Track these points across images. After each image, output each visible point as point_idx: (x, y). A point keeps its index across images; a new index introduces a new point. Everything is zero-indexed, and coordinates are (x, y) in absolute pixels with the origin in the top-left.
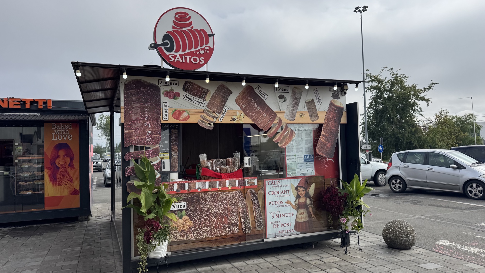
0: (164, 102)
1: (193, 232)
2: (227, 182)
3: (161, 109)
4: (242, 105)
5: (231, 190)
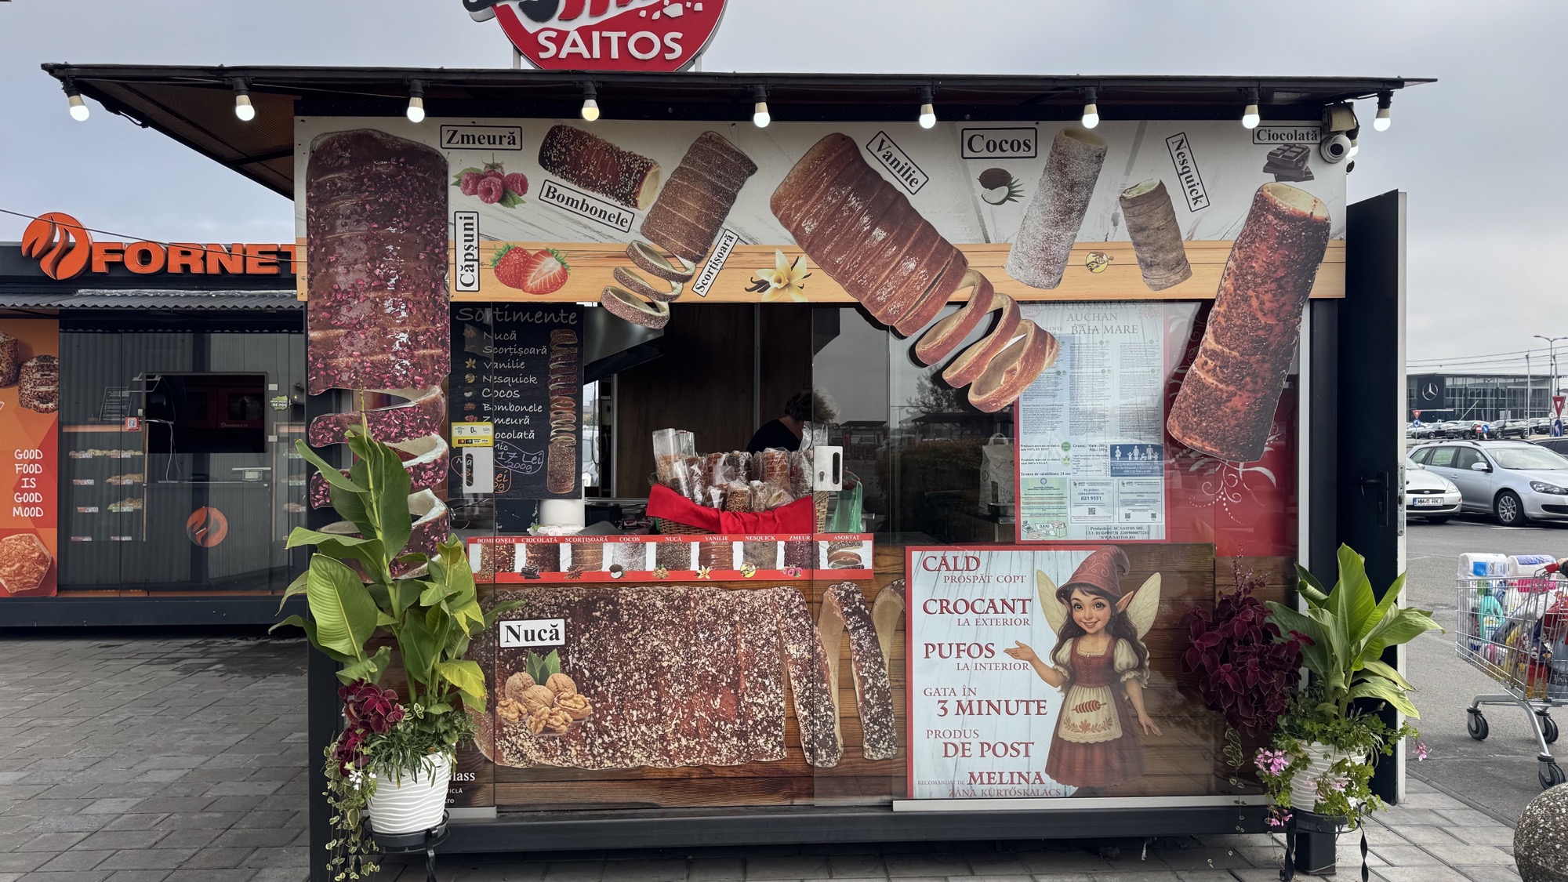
0: (464, 215)
1: (589, 741)
2: (738, 547)
3: (451, 245)
4: (801, 222)
5: (754, 584)
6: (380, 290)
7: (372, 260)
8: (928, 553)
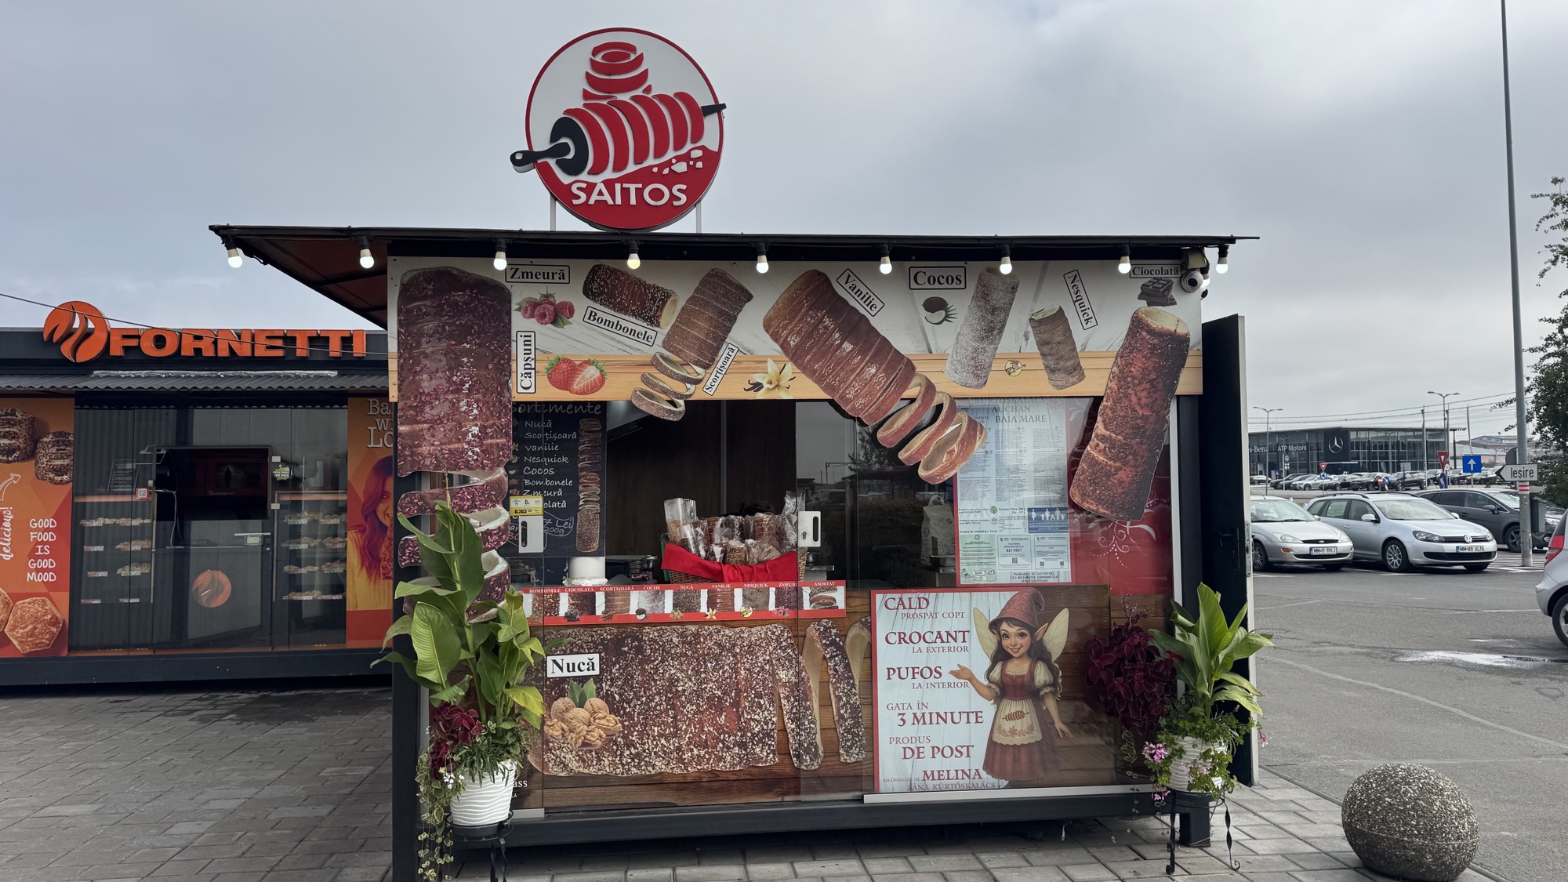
0: (523, 334)
1: (619, 752)
2: (738, 593)
3: (514, 357)
4: (787, 337)
5: (751, 623)
6: (456, 393)
7: (450, 369)
8: (889, 596)
